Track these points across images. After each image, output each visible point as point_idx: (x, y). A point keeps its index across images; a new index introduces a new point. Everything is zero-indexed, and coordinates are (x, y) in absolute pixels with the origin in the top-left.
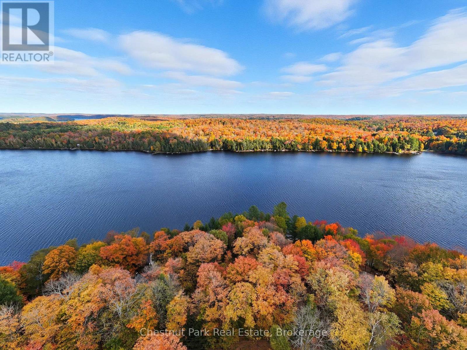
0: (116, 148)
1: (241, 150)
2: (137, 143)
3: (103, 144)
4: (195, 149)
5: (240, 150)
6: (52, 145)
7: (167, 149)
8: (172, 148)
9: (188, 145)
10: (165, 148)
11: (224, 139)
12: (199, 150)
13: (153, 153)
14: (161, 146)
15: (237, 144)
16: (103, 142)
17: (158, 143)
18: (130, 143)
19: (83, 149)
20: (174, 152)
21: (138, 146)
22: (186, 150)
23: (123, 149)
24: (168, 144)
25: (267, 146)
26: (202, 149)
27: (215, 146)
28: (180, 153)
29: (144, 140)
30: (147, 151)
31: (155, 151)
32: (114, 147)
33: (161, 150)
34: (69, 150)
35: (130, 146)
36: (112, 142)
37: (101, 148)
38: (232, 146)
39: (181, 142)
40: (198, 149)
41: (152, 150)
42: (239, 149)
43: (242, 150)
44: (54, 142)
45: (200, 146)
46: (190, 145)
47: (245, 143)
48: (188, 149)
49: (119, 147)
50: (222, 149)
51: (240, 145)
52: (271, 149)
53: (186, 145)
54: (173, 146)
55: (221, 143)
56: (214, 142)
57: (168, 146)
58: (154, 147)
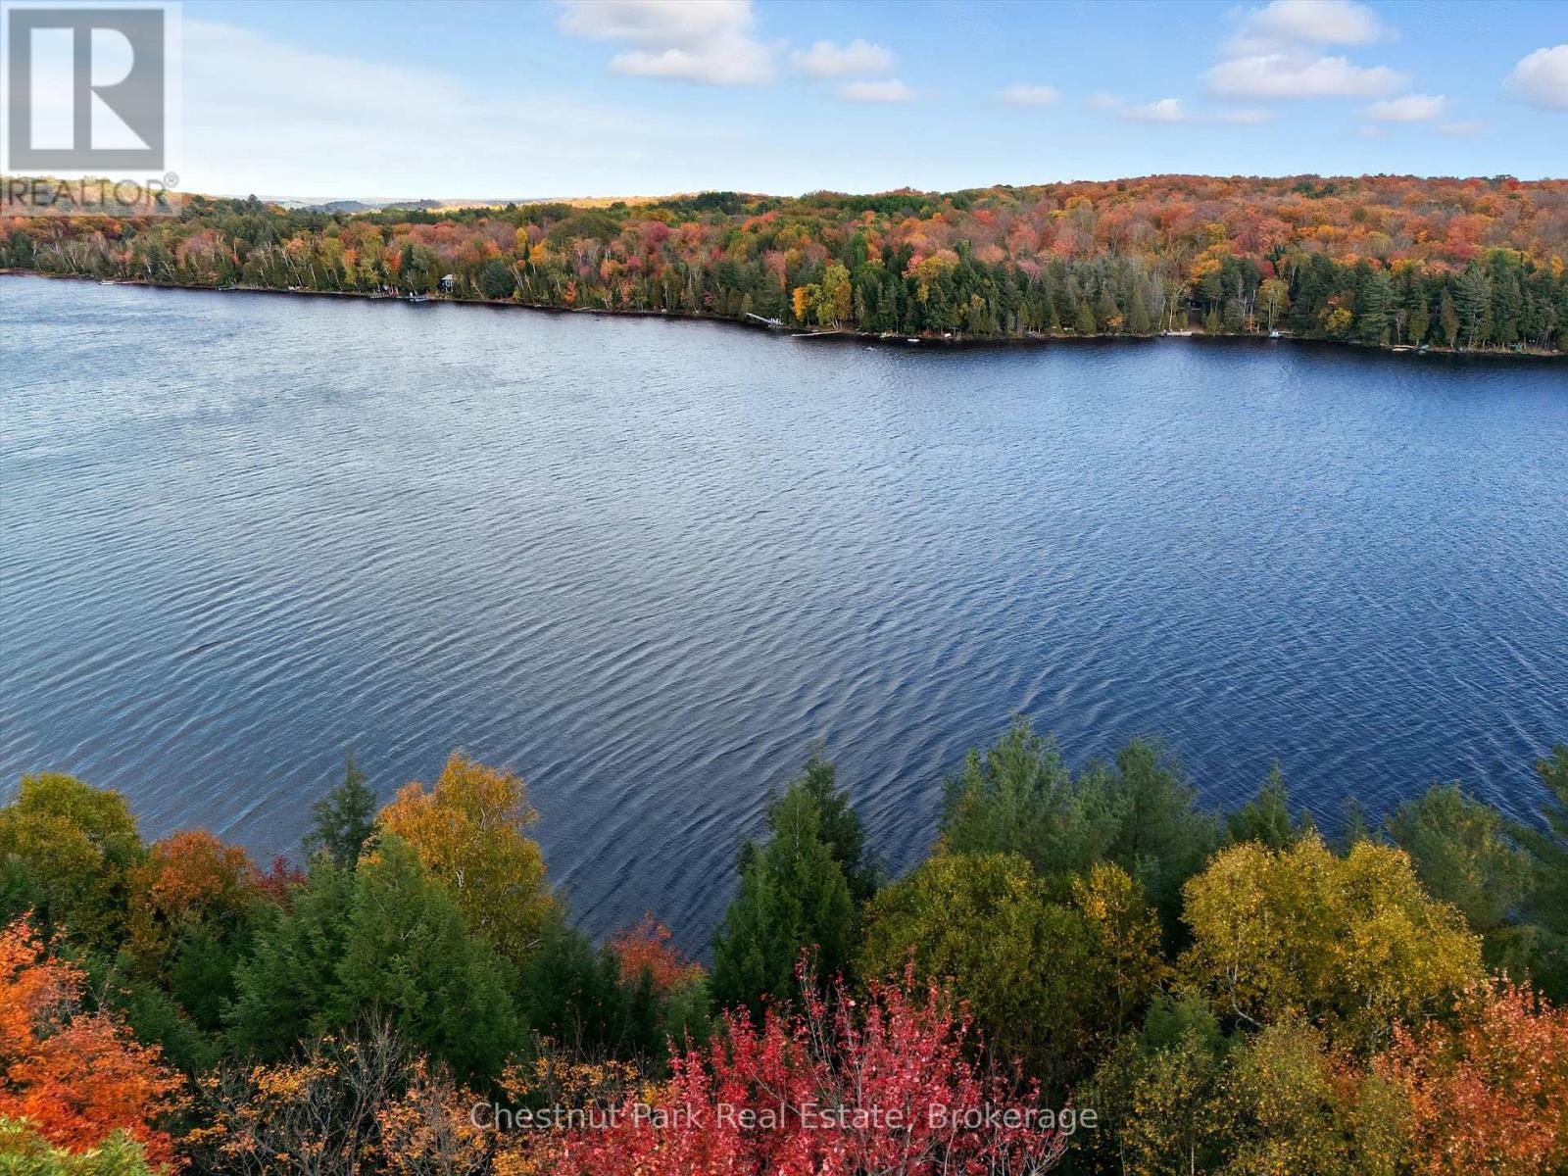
0: (617, 298)
1: (1447, 344)
2: (728, 275)
3: (557, 277)
4: (1069, 318)
5: (1424, 341)
6: (342, 273)
7: (885, 306)
8: (919, 305)
9: (1023, 286)
10: (872, 307)
11: (1307, 256)
12: (1099, 329)
13: (808, 331)
14: (854, 287)
15: (1409, 292)
16: (564, 263)
17: (841, 270)
18: (695, 270)
19: (462, 299)
20: (927, 334)
21: (728, 290)
22: (1003, 321)
23: (649, 305)
24: (900, 277)
26: (1116, 322)
27: (1222, 305)
28: (959, 338)
29: (774, 257)
30: (772, 321)
31: (815, 322)
32: (606, 297)
33: (853, 322)
34: (407, 302)
35: (688, 295)
36: (608, 266)
37: (546, 297)
38: (1359, 310)
39: (978, 267)
40: (1087, 319)
41: (799, 313)
42: (1418, 331)
43: (1452, 338)
44: (347, 260)
45: (1108, 299)
46: (1040, 289)
47: (1484, 290)
48: (1023, 314)
49: (633, 295)
50: (1275, 334)
51: (1435, 302)
53: (1012, 285)
54: (923, 293)
55: (1275, 290)
56: (1224, 285)
57: (892, 292)
58: (811, 293)
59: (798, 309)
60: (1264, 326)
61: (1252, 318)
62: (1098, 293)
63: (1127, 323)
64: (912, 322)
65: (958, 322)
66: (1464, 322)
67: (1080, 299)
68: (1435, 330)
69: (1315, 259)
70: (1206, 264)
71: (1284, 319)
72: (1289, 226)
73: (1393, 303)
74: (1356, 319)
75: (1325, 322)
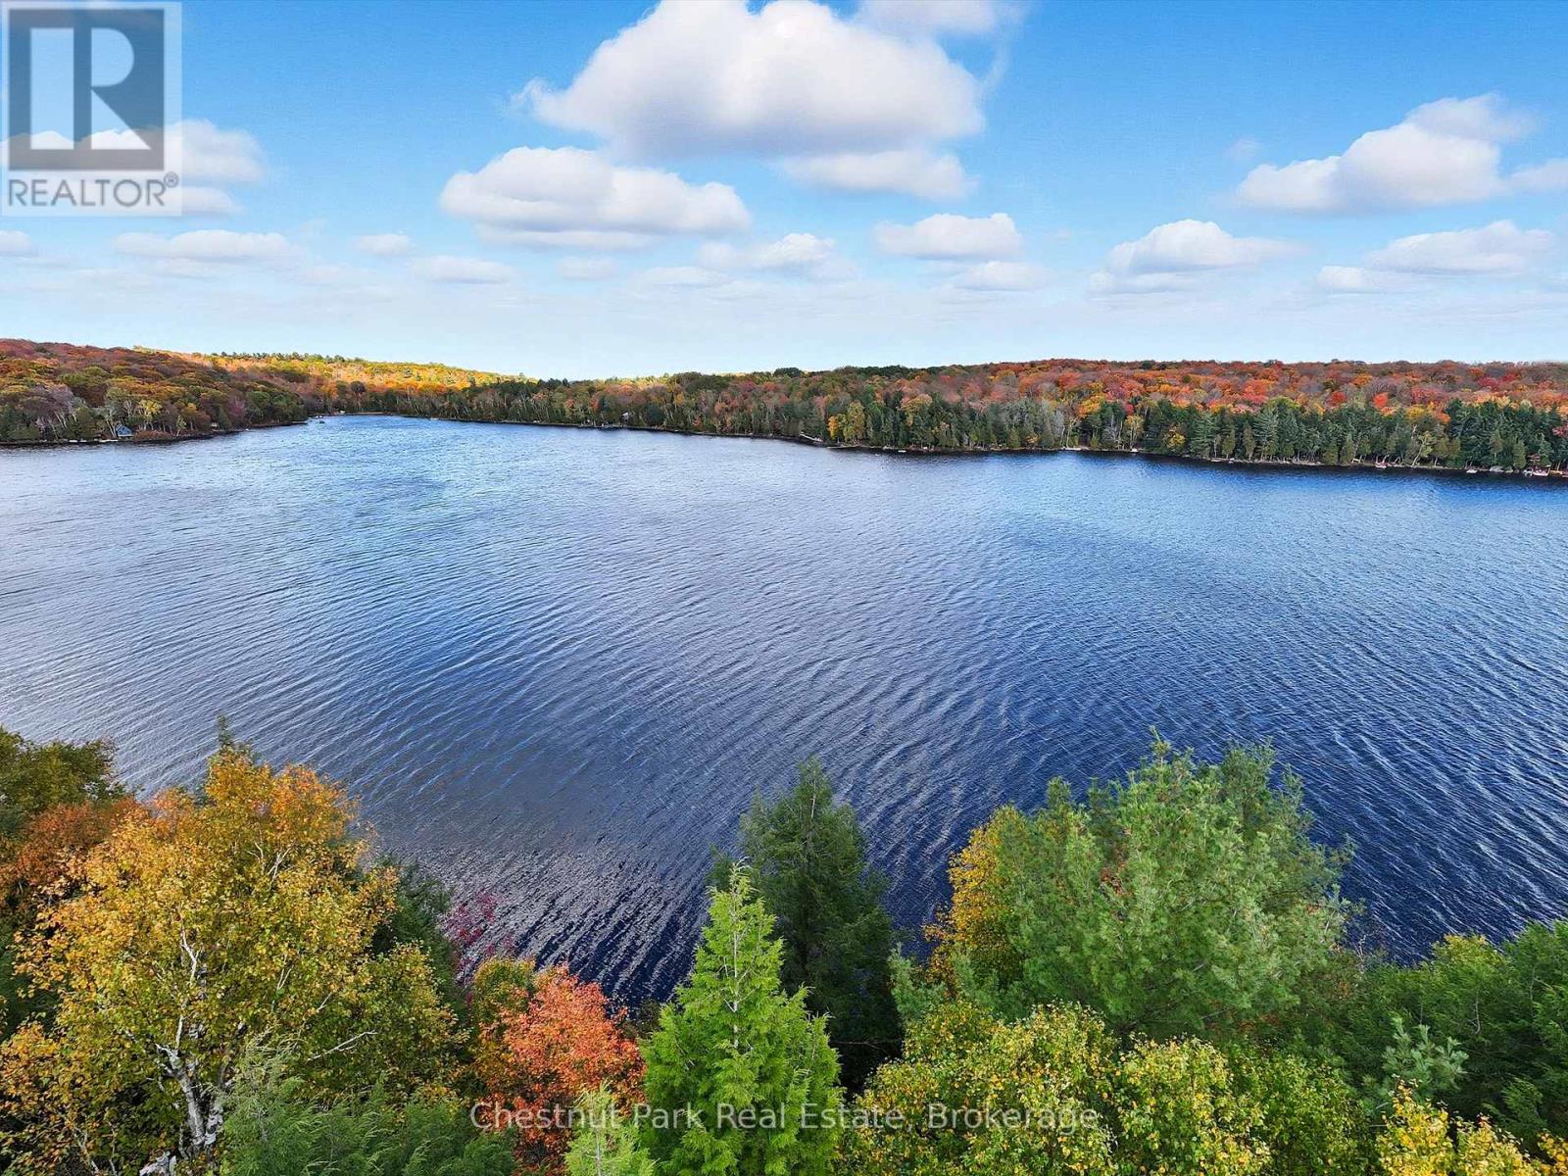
0: (724, 424)
1: (1247, 458)
2: (790, 410)
3: (689, 412)
4: (1003, 438)
5: (1232, 456)
6: (563, 413)
7: (886, 430)
8: (907, 428)
9: (972, 418)
10: (877, 428)
11: (1155, 403)
12: (1022, 445)
13: (836, 443)
14: (866, 416)
15: (1222, 424)
16: (694, 405)
17: (858, 406)
18: (771, 408)
19: (633, 426)
20: (912, 447)
21: (790, 419)
22: (961, 440)
23: (742, 430)
24: (896, 410)
25: (1413, 443)
26: (1033, 440)
27: (1101, 432)
28: (932, 449)
29: (818, 399)
30: (816, 438)
31: (842, 440)
32: (717, 423)
33: (866, 439)
34: (600, 429)
35: (767, 423)
36: (718, 407)
37: (682, 425)
38: (1190, 435)
39: (945, 405)
40: (1015, 438)
41: (832, 433)
42: (1228, 449)
43: (1250, 454)
44: (566, 406)
45: (1029, 427)
46: (984, 419)
47: (1272, 423)
48: (973, 435)
49: (733, 422)
50: (1135, 450)
51: (1240, 430)
52: (1442, 462)
53: (966, 416)
54: (910, 421)
55: (1135, 422)
56: (1102, 419)
57: (890, 419)
58: (840, 420)
59: (832, 429)
60: (1127, 446)
61: (1119, 440)
62: (1022, 422)
63: (1040, 442)
64: (903, 440)
65: (932, 439)
66: (1259, 443)
67: (1011, 426)
68: (1239, 448)
69: (1160, 403)
70: (1090, 406)
71: (1140, 442)
72: (1142, 386)
73: (1213, 431)
74: (1187, 442)
75: (1168, 442)
